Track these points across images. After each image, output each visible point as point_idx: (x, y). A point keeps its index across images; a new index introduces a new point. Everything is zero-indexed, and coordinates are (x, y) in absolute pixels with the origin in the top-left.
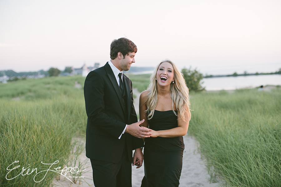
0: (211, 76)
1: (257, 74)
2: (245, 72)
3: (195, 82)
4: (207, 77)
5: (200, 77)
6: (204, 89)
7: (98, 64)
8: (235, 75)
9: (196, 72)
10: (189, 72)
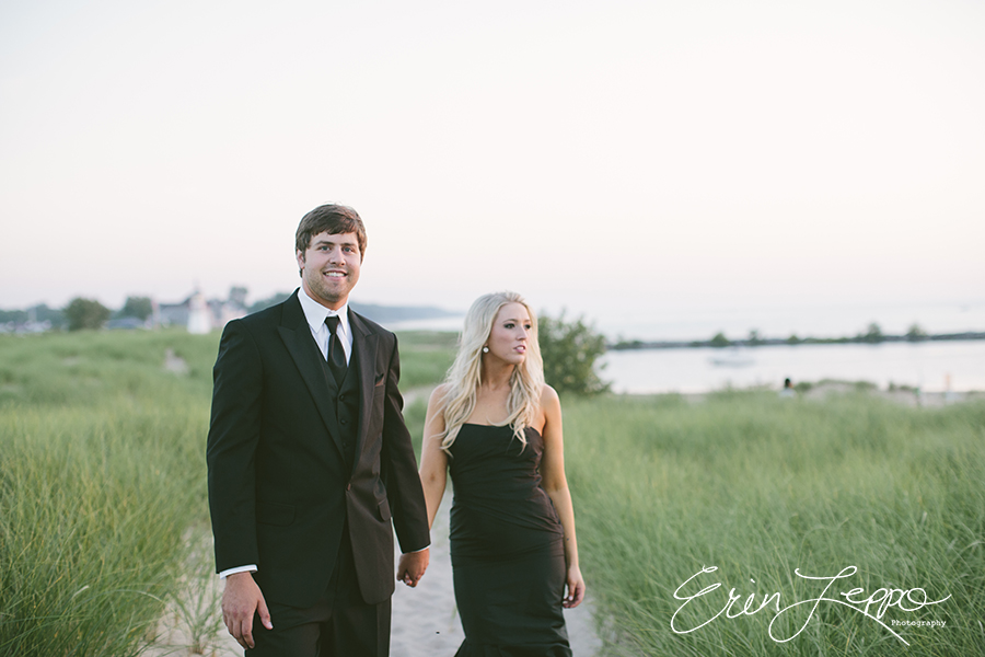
0: (636, 345)
1: (793, 341)
2: (753, 333)
3: (576, 362)
4: (623, 346)
5: (598, 346)
6: (606, 389)
7: (244, 291)
8: (719, 342)
9: (580, 329)
10: (560, 326)
